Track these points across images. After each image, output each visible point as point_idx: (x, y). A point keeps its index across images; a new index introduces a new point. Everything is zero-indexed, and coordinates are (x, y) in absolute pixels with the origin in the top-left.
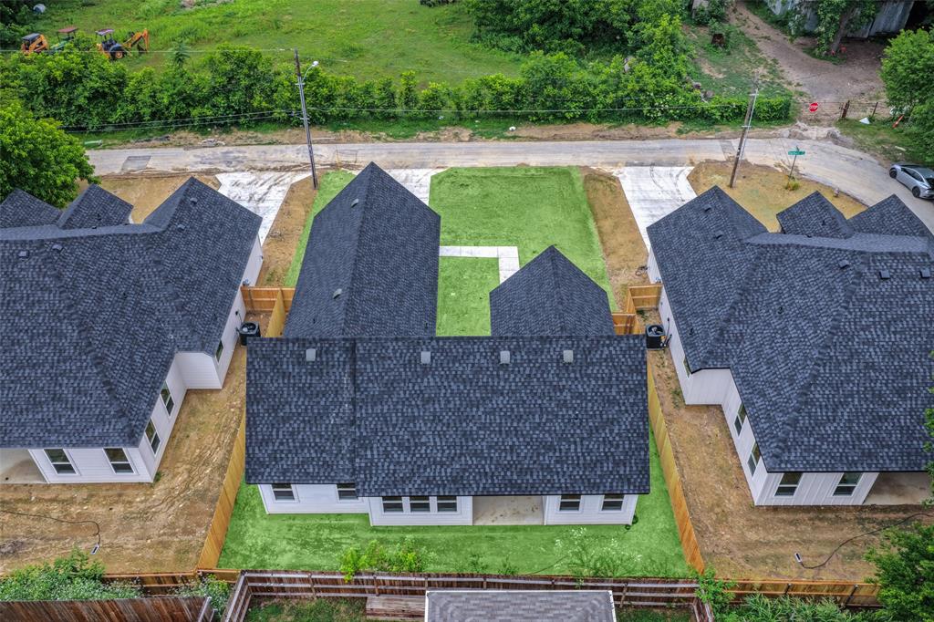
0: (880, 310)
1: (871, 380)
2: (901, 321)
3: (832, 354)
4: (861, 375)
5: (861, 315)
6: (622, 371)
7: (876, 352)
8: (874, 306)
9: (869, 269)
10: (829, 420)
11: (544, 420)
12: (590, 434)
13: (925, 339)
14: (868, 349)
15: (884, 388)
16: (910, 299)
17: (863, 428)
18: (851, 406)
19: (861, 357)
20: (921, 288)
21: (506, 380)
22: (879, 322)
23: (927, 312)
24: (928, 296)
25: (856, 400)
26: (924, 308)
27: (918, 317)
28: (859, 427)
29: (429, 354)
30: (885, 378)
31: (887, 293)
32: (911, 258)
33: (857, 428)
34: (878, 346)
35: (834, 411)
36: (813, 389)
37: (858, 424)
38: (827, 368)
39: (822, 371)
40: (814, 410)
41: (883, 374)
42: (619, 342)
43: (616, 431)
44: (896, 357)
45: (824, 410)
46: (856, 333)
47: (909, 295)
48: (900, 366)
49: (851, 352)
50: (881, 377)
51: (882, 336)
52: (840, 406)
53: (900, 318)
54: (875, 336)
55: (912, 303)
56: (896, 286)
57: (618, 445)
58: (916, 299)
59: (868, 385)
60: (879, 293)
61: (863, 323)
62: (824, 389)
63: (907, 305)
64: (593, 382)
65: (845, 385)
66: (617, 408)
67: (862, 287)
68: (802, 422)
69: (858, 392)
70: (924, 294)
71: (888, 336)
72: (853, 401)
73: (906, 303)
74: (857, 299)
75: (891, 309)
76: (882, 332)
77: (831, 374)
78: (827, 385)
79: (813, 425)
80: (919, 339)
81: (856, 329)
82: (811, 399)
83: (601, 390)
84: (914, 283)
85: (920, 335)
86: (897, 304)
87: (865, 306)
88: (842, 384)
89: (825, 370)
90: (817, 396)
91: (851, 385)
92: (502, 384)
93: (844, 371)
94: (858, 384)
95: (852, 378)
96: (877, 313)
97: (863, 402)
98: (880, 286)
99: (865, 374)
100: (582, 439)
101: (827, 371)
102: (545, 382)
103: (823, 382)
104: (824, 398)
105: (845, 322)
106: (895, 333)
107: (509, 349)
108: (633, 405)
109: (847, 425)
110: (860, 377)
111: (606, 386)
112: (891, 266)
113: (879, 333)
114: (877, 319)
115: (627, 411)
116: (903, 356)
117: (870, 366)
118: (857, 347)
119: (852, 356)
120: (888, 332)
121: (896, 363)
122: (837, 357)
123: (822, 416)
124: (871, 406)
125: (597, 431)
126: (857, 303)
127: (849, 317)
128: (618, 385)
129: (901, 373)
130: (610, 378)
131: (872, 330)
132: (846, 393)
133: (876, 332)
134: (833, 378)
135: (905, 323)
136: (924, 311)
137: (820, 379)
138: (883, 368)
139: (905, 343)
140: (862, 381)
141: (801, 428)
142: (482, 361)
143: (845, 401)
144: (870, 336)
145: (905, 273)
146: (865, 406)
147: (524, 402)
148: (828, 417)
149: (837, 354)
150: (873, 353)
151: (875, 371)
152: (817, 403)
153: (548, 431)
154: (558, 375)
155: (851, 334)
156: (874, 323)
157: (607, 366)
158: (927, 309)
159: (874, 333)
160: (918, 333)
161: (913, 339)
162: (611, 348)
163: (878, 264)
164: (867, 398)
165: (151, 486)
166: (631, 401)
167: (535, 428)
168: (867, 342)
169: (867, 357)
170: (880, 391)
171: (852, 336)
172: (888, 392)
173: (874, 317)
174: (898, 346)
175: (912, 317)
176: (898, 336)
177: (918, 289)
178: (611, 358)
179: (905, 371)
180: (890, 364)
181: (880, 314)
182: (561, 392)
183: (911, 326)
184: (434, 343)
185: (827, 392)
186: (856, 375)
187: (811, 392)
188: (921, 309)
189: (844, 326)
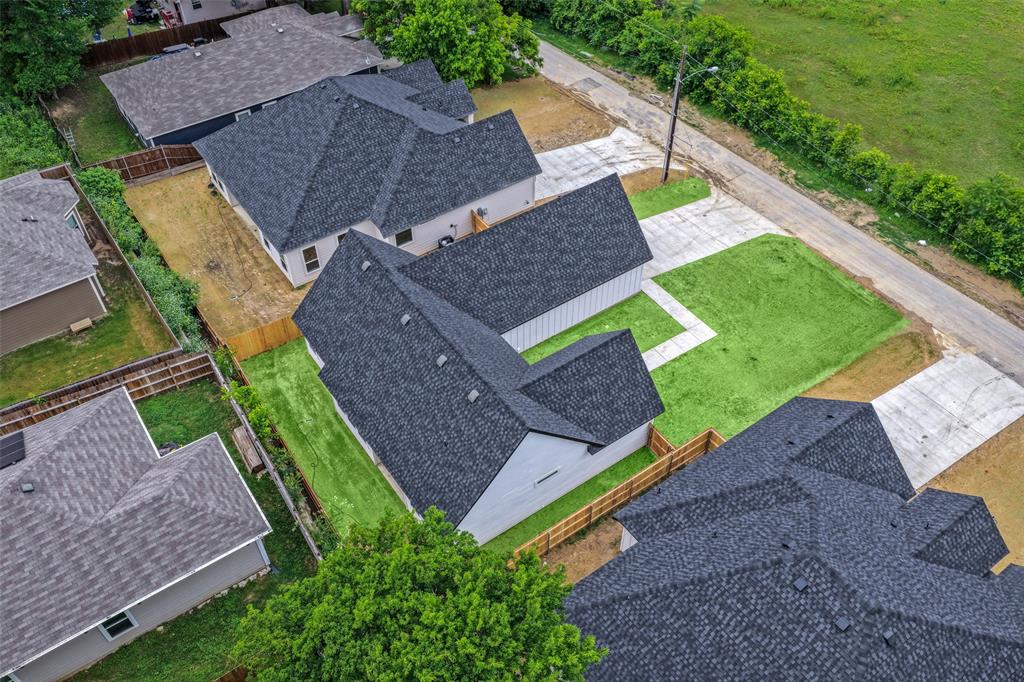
0: (759, 607)
1: (676, 650)
2: (765, 636)
3: (672, 596)
4: (675, 637)
5: (735, 594)
6: (495, 440)
7: (709, 634)
8: (757, 599)
9: (793, 566)
10: (608, 637)
11: (429, 427)
12: (444, 465)
13: (766, 673)
14: (705, 624)
15: (679, 667)
16: (799, 629)
17: (624, 674)
18: (636, 648)
19: (692, 624)
20: (823, 631)
21: (431, 378)
22: (744, 616)
23: (800, 655)
24: (819, 643)
25: (646, 649)
26: (802, 649)
27: (786, 650)
28: (623, 669)
29: (409, 318)
30: (691, 661)
31: (783, 602)
32: (849, 597)
33: (620, 668)
34: (717, 631)
35: (619, 637)
36: (624, 603)
37: (624, 666)
38: (655, 601)
39: (647, 599)
40: (605, 618)
41: (692, 656)
42: (509, 418)
43: (458, 479)
44: (721, 657)
45: (613, 627)
46: (712, 602)
47: (802, 625)
48: (716, 667)
49: (689, 611)
50: (687, 656)
51: (731, 628)
52: (628, 639)
53: (767, 633)
54: (725, 622)
55: (797, 633)
56: (801, 605)
57: (451, 491)
58: (804, 634)
59: (669, 649)
60: (775, 593)
61: (729, 602)
62: (632, 612)
63: (788, 630)
64: (473, 431)
65: (652, 629)
66: (471, 463)
67: (767, 573)
68: (587, 616)
69: (655, 645)
70: (818, 637)
71: (736, 634)
72: (643, 647)
73: (790, 627)
74: (748, 578)
75: (769, 617)
76: (736, 626)
77: (652, 608)
78: (638, 612)
79: (592, 627)
80: (762, 667)
81: (717, 598)
82: (614, 609)
83: (473, 441)
84: (822, 620)
85: (766, 665)
86: (779, 620)
87: (749, 591)
88: (651, 625)
89: (651, 600)
90: (621, 612)
91: (657, 634)
92: (428, 378)
93: (664, 618)
94: (663, 640)
95: (664, 631)
96: (752, 607)
97: (648, 656)
98: (784, 590)
99: (678, 639)
100: (438, 463)
101: (651, 604)
102: (449, 402)
103: (638, 607)
104: (624, 618)
105: (714, 584)
106: (746, 638)
107: (448, 358)
108: (482, 472)
109: (616, 657)
110: (671, 637)
111: (478, 441)
112: (818, 584)
113: (732, 623)
114: (745, 612)
115: (475, 472)
116: (729, 663)
117: (690, 638)
118: (699, 613)
119: (686, 615)
120: (741, 632)
121: (714, 661)
122: (673, 601)
123: (606, 629)
124: (651, 667)
125: (449, 467)
126: (744, 581)
127: (724, 584)
128: (484, 448)
129: (708, 673)
130: (485, 438)
131: (729, 615)
132: (645, 635)
133: (731, 619)
134: (650, 614)
135: (767, 640)
136: (798, 651)
137: (639, 602)
138: (699, 652)
139: (745, 655)
140: (668, 642)
141: (581, 619)
142: (430, 352)
143: (636, 640)
144: (720, 617)
145: (825, 604)
146: (646, 661)
147: (429, 403)
148: (609, 634)
149: (676, 600)
150: (705, 632)
151: (690, 646)
152: (614, 617)
153: (426, 437)
154: (459, 404)
155: (708, 598)
156: (739, 611)
157: (489, 428)
158: (804, 654)
159: (727, 618)
160: (767, 661)
161: (756, 661)
162: (502, 417)
163: (808, 570)
164: (656, 658)
165: (293, 289)
166: (483, 467)
167: (421, 428)
168: (713, 620)
169: (697, 629)
170: (673, 665)
171: (706, 601)
172: (678, 673)
173: (745, 606)
174: (735, 651)
175: (780, 644)
176: (746, 644)
177: (818, 630)
178: (495, 423)
179: (714, 675)
180: (709, 656)
181: (752, 612)
182: (453, 418)
183: (769, 649)
184: (417, 314)
185: (631, 618)
186: (670, 631)
187: (621, 604)
188: (798, 648)
189: (709, 586)
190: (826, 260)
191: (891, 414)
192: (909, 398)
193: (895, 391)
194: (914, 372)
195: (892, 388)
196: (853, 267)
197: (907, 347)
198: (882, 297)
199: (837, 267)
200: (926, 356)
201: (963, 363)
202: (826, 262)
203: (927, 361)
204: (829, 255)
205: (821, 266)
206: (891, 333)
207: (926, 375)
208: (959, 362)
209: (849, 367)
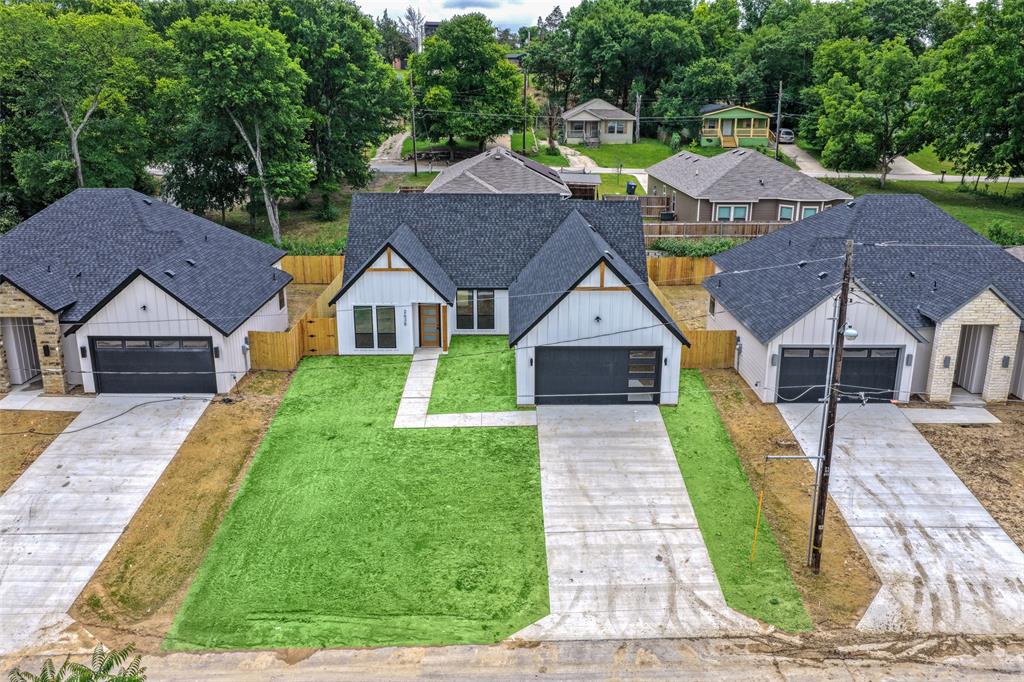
190: (403, 638)
191: (125, 481)
192: (105, 515)
193: (131, 512)
194: (114, 554)
195: (140, 510)
196: (343, 661)
197: (143, 588)
198: (242, 645)
199: (371, 640)
200: (101, 594)
201: (24, 627)
202: (400, 636)
203: (98, 587)
204: (409, 653)
205: (399, 621)
206: (185, 596)
207: (91, 562)
208: (35, 623)
209: (216, 508)
